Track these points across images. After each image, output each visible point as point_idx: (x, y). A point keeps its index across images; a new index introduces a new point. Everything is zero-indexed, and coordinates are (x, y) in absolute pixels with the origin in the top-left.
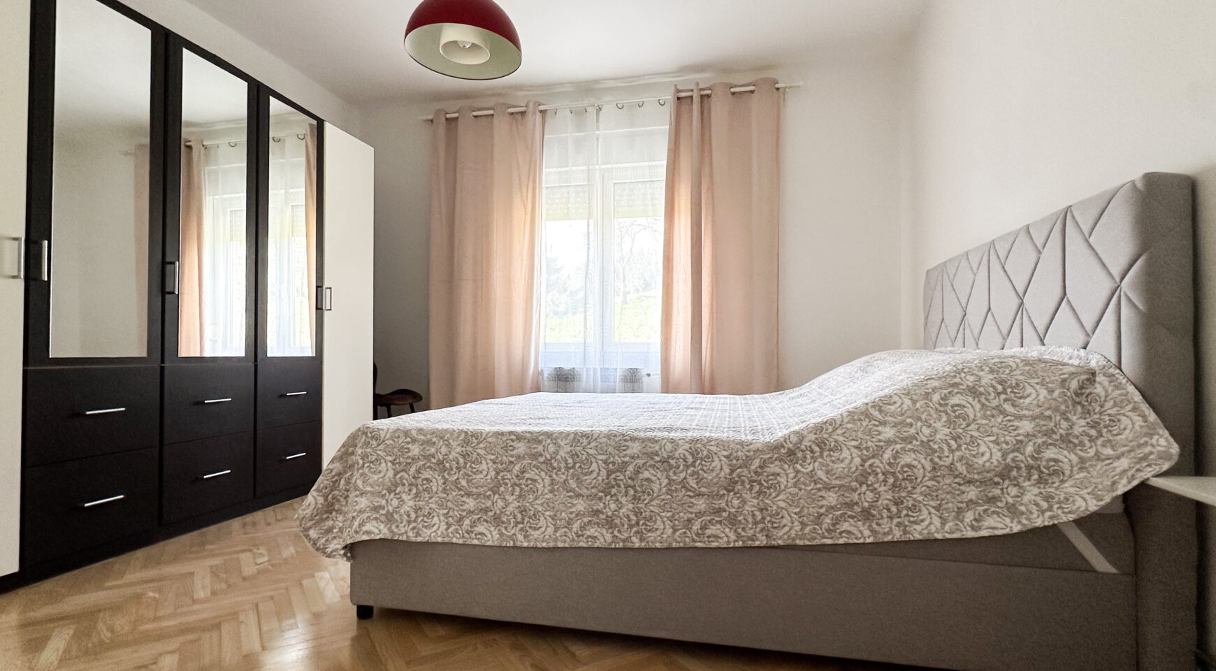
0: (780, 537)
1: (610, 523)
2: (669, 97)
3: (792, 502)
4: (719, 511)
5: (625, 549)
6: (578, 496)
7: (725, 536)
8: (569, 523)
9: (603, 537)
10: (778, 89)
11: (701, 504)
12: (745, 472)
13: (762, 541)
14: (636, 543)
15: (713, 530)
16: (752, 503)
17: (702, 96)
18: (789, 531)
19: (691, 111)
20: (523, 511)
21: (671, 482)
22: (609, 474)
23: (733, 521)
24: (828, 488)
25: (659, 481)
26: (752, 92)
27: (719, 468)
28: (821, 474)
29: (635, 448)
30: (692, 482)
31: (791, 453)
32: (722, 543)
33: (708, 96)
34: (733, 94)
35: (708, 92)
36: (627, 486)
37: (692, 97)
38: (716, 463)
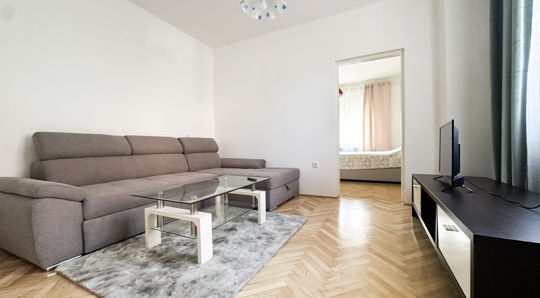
0: (390, 167)
1: (366, 166)
2: (364, 87)
3: (392, 162)
4: (381, 164)
5: (368, 169)
6: (361, 162)
7: (382, 167)
8: (360, 166)
9: (365, 168)
10: (390, 84)
11: (379, 163)
12: (385, 158)
13: (387, 167)
14: (370, 168)
15: (380, 166)
16: (386, 162)
17: (371, 86)
18: (391, 166)
19: (369, 89)
20: (353, 165)
21: (374, 160)
22: (366, 159)
23: (383, 165)
24: (397, 160)
25: (373, 160)
26: (384, 84)
27: (381, 158)
28: (396, 158)
29: (369, 156)
30: (378, 160)
31: (391, 156)
32: (382, 168)
33: (373, 86)
34: (379, 85)
35: (373, 85)
36: (368, 161)
37: (369, 86)
38: (381, 157)
